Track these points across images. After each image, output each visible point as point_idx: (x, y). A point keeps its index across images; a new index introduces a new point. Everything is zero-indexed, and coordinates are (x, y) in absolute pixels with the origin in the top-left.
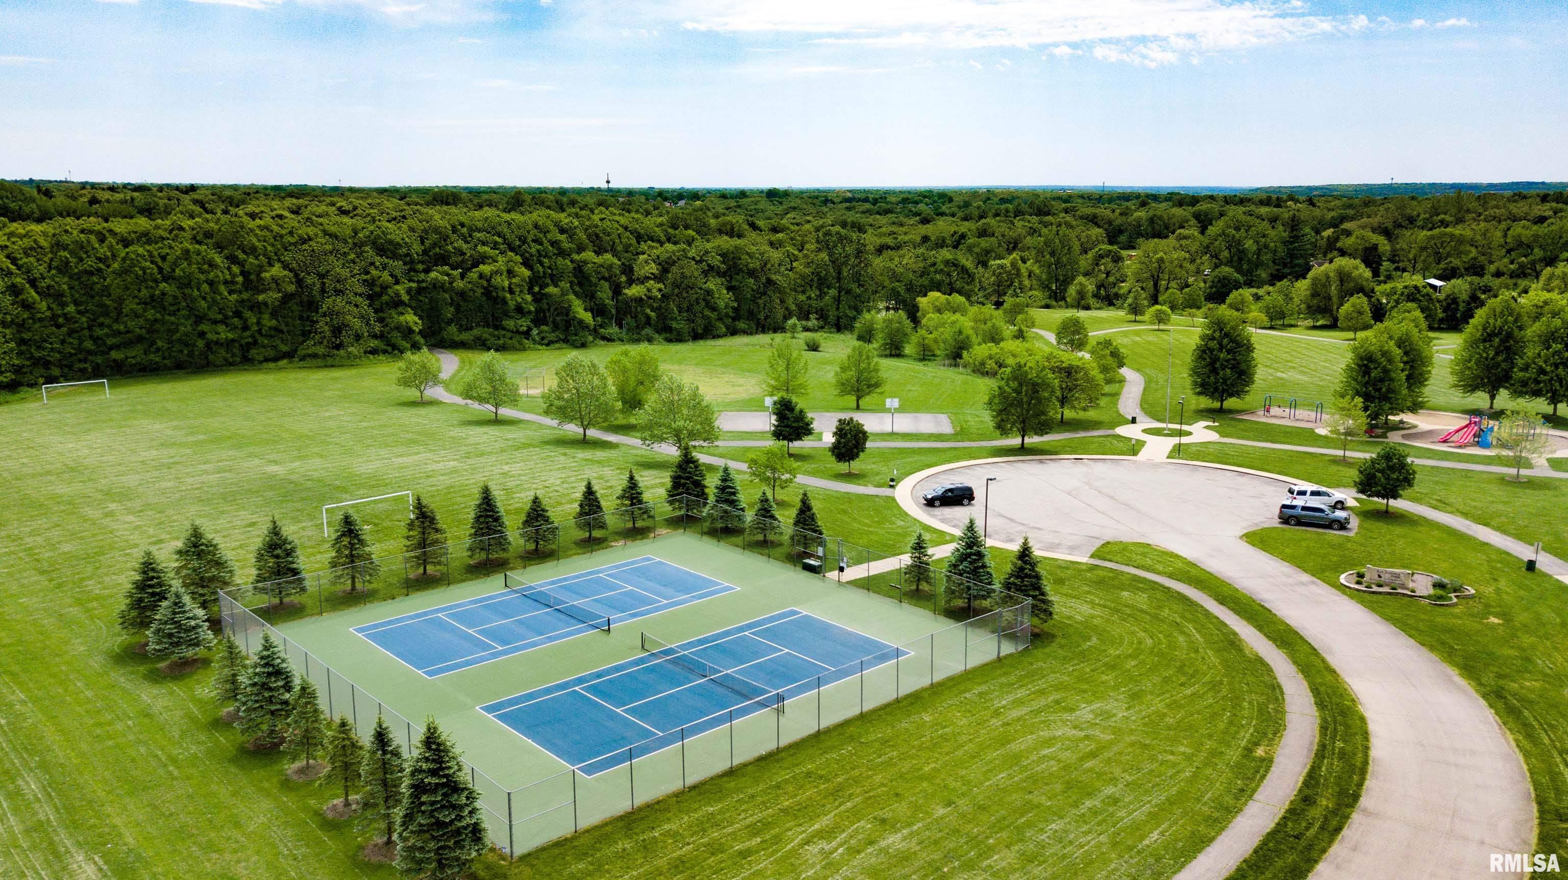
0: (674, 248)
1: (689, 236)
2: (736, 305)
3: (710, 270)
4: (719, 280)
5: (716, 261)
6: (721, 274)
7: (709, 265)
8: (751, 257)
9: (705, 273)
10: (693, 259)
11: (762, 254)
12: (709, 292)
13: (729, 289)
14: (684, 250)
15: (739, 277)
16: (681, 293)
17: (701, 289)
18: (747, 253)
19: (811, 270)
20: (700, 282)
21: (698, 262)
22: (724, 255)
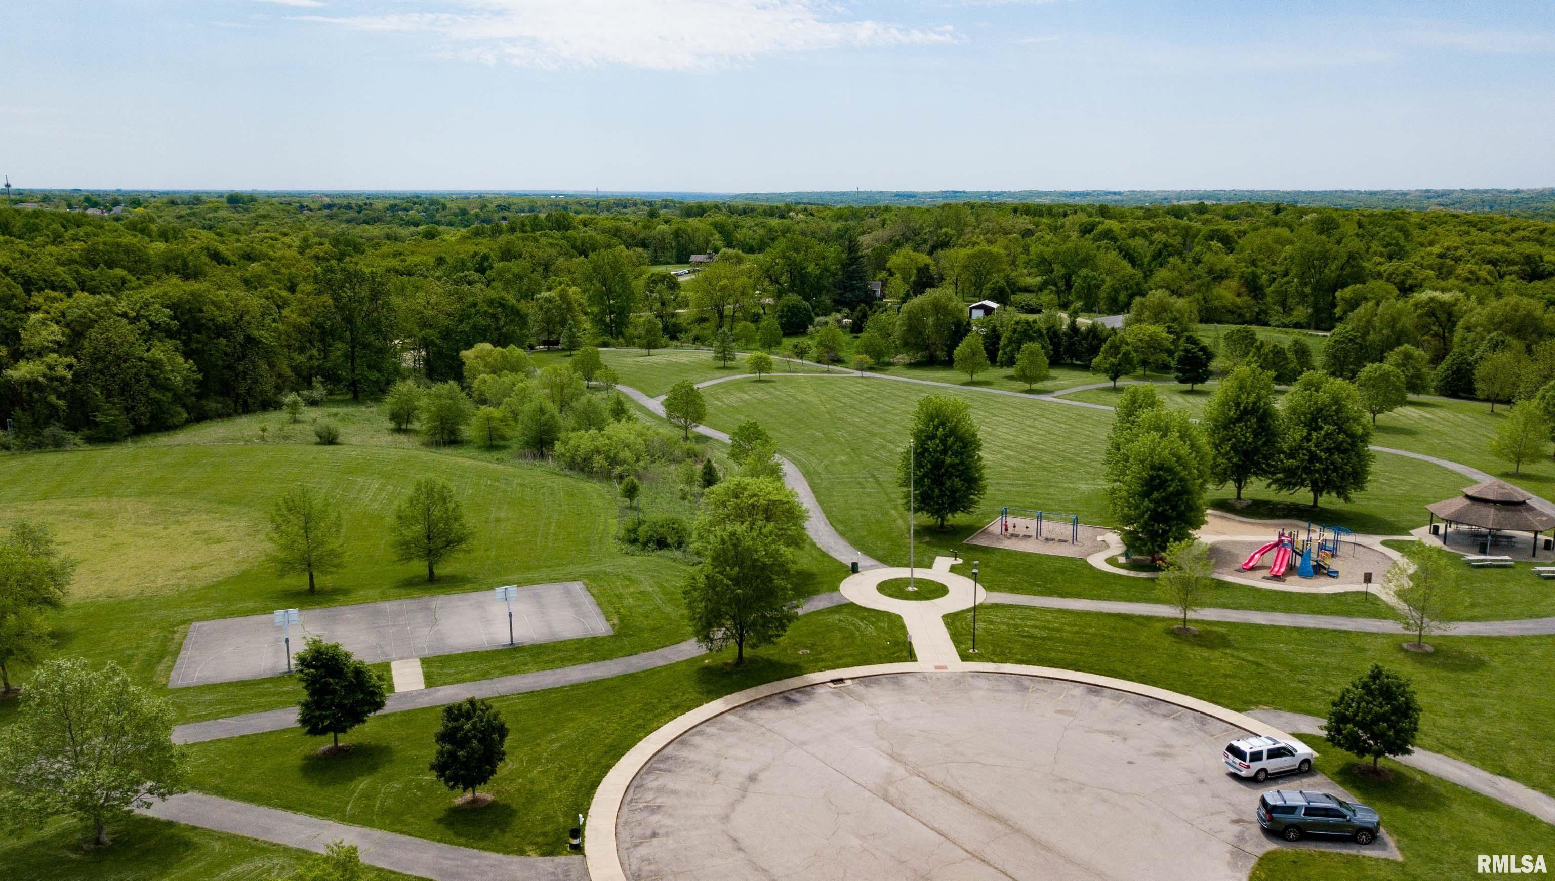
0: (91, 299)
1: (116, 277)
2: (200, 377)
3: (155, 330)
4: (170, 344)
5: (163, 316)
6: (170, 334)
7: (151, 323)
8: (219, 308)
9: (147, 337)
10: (125, 315)
11: (235, 302)
12: (155, 364)
13: (187, 356)
14: (107, 303)
15: (203, 337)
16: (107, 367)
17: (141, 359)
18: (213, 303)
19: (309, 319)
20: (139, 350)
21: (133, 321)
22: (174, 307)
